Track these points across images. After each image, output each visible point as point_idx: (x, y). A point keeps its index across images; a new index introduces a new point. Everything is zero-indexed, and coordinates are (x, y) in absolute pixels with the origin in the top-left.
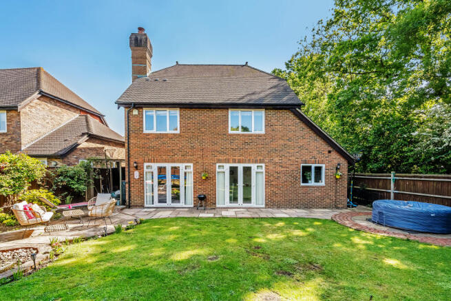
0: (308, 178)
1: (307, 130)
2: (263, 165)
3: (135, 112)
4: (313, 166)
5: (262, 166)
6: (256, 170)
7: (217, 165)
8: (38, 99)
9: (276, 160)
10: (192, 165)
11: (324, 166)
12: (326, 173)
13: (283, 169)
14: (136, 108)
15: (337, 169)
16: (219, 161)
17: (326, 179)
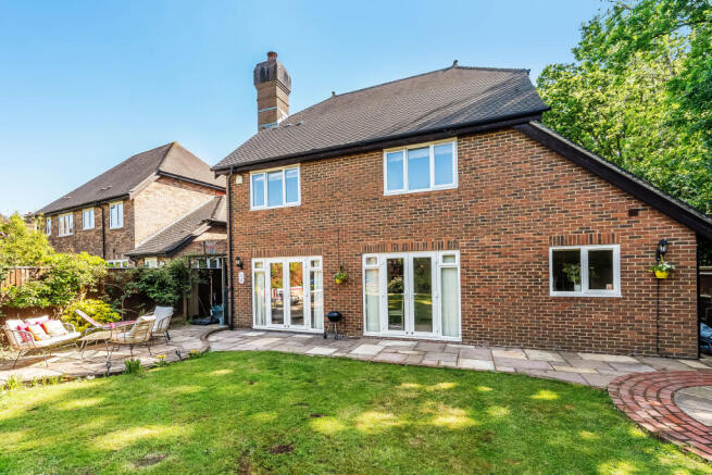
0: (574, 279)
1: (562, 168)
2: (457, 253)
3: (239, 180)
4: (585, 250)
5: (454, 256)
6: (441, 263)
7: (365, 256)
8: (156, 181)
9: (486, 240)
10: (320, 258)
11: (616, 249)
12: (623, 265)
13: (502, 260)
14: (240, 173)
15: (659, 254)
16: (368, 249)
17: (623, 280)
